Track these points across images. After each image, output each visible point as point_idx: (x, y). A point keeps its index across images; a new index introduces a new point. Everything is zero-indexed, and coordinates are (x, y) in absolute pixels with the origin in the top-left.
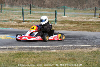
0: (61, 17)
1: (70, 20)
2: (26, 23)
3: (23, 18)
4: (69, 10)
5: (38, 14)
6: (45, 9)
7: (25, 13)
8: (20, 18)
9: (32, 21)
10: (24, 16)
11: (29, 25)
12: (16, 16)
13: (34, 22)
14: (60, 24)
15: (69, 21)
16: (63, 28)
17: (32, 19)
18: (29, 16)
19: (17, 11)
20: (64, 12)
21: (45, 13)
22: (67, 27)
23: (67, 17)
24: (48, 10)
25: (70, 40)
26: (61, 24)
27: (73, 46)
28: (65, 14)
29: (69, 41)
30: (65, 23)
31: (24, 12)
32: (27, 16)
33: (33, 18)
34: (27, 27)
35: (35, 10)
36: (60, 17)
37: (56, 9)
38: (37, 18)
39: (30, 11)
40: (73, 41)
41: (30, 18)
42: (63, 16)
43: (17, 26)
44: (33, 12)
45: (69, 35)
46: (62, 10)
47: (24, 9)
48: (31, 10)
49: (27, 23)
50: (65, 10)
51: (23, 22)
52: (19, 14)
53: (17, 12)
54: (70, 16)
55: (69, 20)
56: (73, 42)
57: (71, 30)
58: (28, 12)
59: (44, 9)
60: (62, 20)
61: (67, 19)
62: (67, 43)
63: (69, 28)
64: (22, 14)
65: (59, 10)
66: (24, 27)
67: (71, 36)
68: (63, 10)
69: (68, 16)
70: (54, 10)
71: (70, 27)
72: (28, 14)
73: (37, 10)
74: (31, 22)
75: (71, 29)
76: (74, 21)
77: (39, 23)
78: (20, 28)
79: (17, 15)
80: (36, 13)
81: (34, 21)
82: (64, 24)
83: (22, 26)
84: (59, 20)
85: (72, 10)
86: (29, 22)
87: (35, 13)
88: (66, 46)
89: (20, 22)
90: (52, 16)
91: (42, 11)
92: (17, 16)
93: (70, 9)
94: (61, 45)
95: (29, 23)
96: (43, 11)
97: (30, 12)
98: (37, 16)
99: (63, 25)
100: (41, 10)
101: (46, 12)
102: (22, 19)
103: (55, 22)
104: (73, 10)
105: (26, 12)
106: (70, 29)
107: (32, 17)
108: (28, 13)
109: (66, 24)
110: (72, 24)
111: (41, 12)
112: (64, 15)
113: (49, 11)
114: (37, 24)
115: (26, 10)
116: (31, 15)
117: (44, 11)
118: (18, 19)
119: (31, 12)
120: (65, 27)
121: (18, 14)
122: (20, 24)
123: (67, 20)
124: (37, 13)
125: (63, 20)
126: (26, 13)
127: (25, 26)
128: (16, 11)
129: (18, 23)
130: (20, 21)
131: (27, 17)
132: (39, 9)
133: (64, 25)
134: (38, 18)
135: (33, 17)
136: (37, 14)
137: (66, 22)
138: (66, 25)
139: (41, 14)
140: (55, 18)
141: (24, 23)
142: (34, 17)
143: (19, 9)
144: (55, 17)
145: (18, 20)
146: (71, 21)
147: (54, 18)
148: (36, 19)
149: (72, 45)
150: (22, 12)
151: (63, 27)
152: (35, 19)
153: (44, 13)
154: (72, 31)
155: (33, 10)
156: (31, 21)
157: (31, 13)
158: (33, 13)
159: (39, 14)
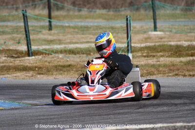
0: (145, 36)
1: (172, 43)
2: (37, 57)
3: (29, 44)
4: (168, 12)
5: (74, 28)
6: (95, 12)
7: (32, 26)
8: (19, 43)
9: (57, 52)
10: (31, 37)
11: (47, 64)
12: (5, 37)
13: (61, 56)
14: (143, 58)
15: (171, 46)
16: (153, 70)
17: (57, 44)
18: (46, 35)
19: (9, 21)
20: (152, 20)
21: (96, 24)
22: (165, 66)
23: (163, 36)
24: (103, 14)
25: (176, 105)
26: (145, 56)
27: (185, 124)
28: (158, 25)
29: (174, 108)
30: (159, 52)
31: (29, 24)
32: (41, 36)
33: (60, 42)
34: (40, 72)
35: (64, 17)
36: (141, 36)
37: (128, 13)
38: (71, 43)
39: (50, 22)
40: (187, 110)
41: (50, 42)
42: (152, 31)
43: (9, 69)
44: (59, 24)
45: (173, 90)
46: (147, 12)
47: (28, 14)
48: (50, 17)
49: (40, 57)
50: (157, 13)
51: (29, 56)
52: (16, 30)
53: (9, 24)
54: (174, 31)
55: (170, 43)
56: (186, 112)
57: (176, 75)
58: (42, 23)
59: (92, 14)
60: (148, 44)
61: (163, 40)
62: (168, 116)
63: (172, 68)
64: (24, 30)
65: (138, 13)
66: (31, 73)
67: (179, 93)
68: (151, 13)
69: (167, 31)
70: (123, 13)
71: (173, 65)
72: (44, 31)
73: (71, 18)
74: (53, 55)
75: (177, 72)
76: (185, 47)
77: (78, 55)
78: (19, 74)
79: (9, 33)
80: (66, 27)
81: (61, 52)
82: (154, 56)
83: (25, 69)
84: (138, 45)
85: (178, 12)
86: (46, 54)
87: (63, 27)
88: (165, 125)
89: (18, 57)
90: (118, 33)
91: (86, 18)
92: (9, 36)
93: (173, 10)
94: (150, 123)
95: (46, 59)
96: (87, 20)
97: (47, 24)
98: (69, 36)
99: (152, 61)
100: (80, 17)
101: (96, 21)
102: (24, 48)
103: (128, 50)
104: (182, 13)
105: (36, 24)
106: (174, 73)
107: (55, 38)
108: (43, 27)
109: (162, 56)
110: (180, 56)
111: (83, 24)
112: (155, 29)
113: (108, 20)
114: (72, 59)
115: (35, 19)
116: (53, 32)
117: (93, 18)
118: (11, 48)
119: (53, 24)
120: (159, 66)
121: (13, 33)
122: (17, 62)
123: (163, 45)
124: (69, 27)
125: (153, 44)
126: (36, 26)
127: (36, 67)
128: (4, 21)
129: (12, 59)
130: (20, 54)
131: (39, 39)
132: (76, 13)
133: (155, 59)
134: (74, 41)
135: (60, 40)
136: (72, 30)
137: (161, 52)
138: (162, 59)
139: (81, 27)
140: (126, 40)
141: (30, 58)
142: (61, 37)
143: (13, 16)
144: (126, 35)
145: (11, 50)
146: (178, 47)
147: (123, 41)
148: (67, 46)
149: (184, 122)
150: (22, 24)
151: (153, 66)
152: (66, 44)
153: (91, 24)
154: (181, 78)
155: (57, 18)
156: (53, 51)
157: (50, 28)
158: (57, 27)
159: (76, 30)
